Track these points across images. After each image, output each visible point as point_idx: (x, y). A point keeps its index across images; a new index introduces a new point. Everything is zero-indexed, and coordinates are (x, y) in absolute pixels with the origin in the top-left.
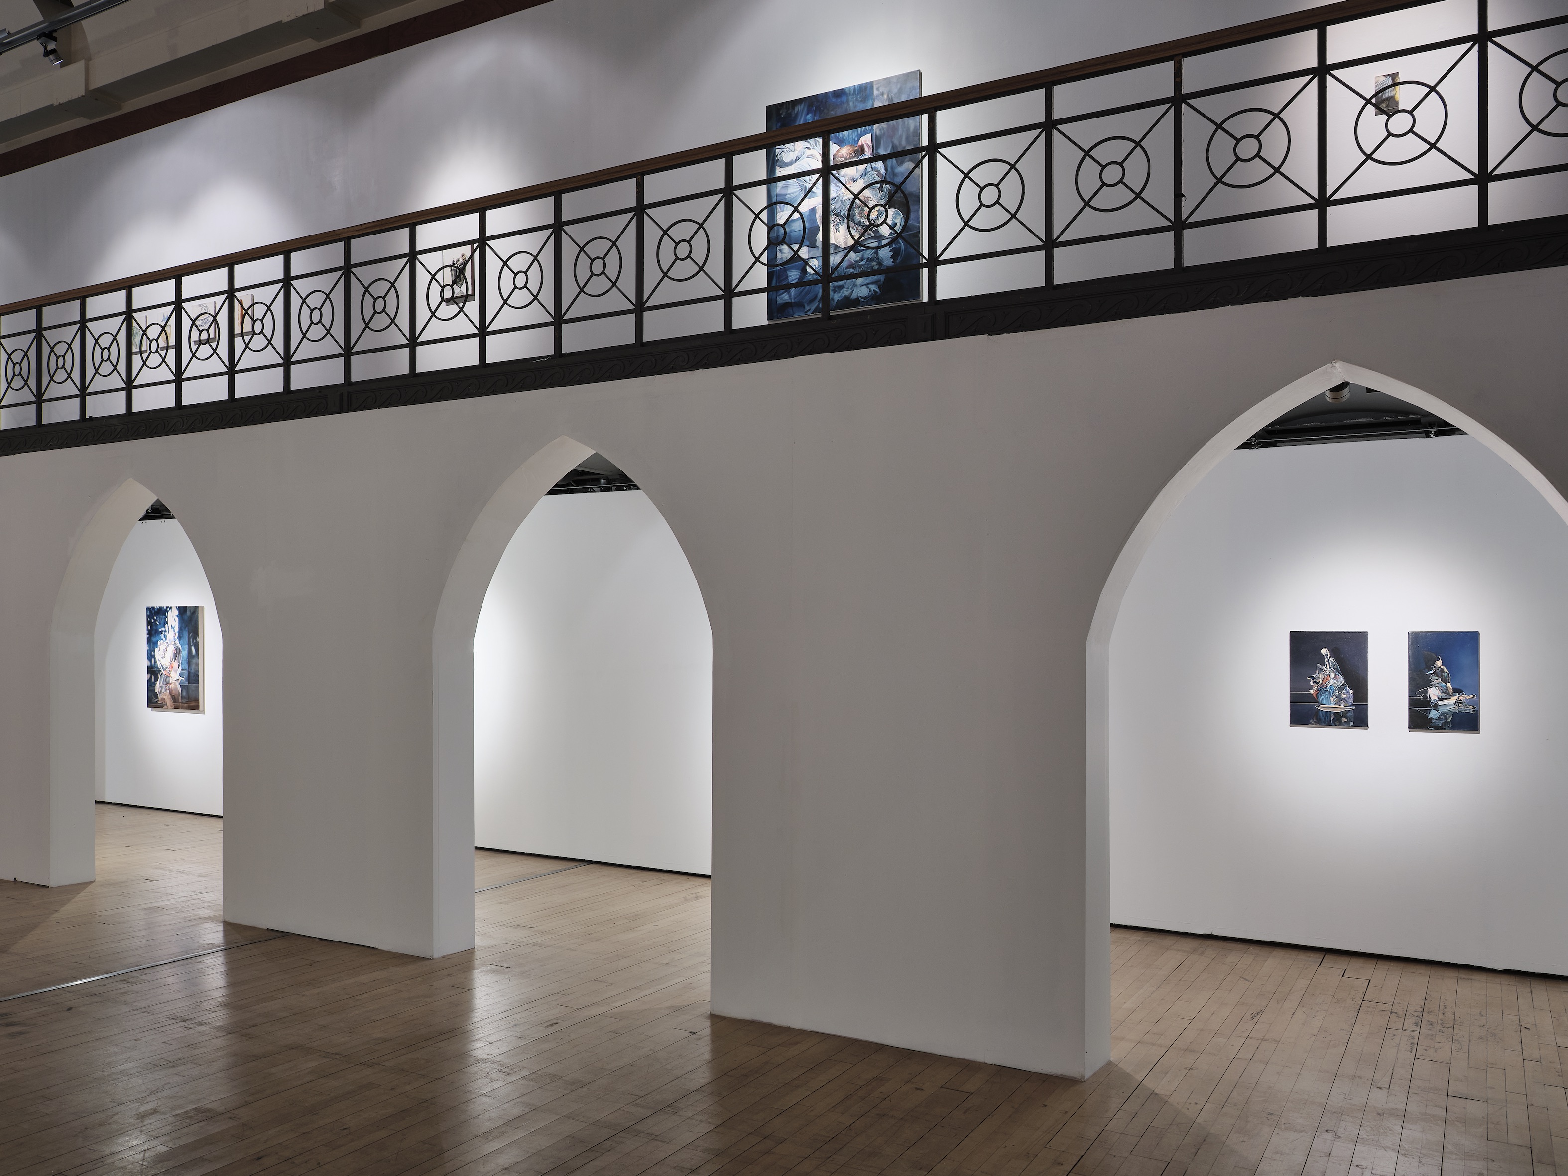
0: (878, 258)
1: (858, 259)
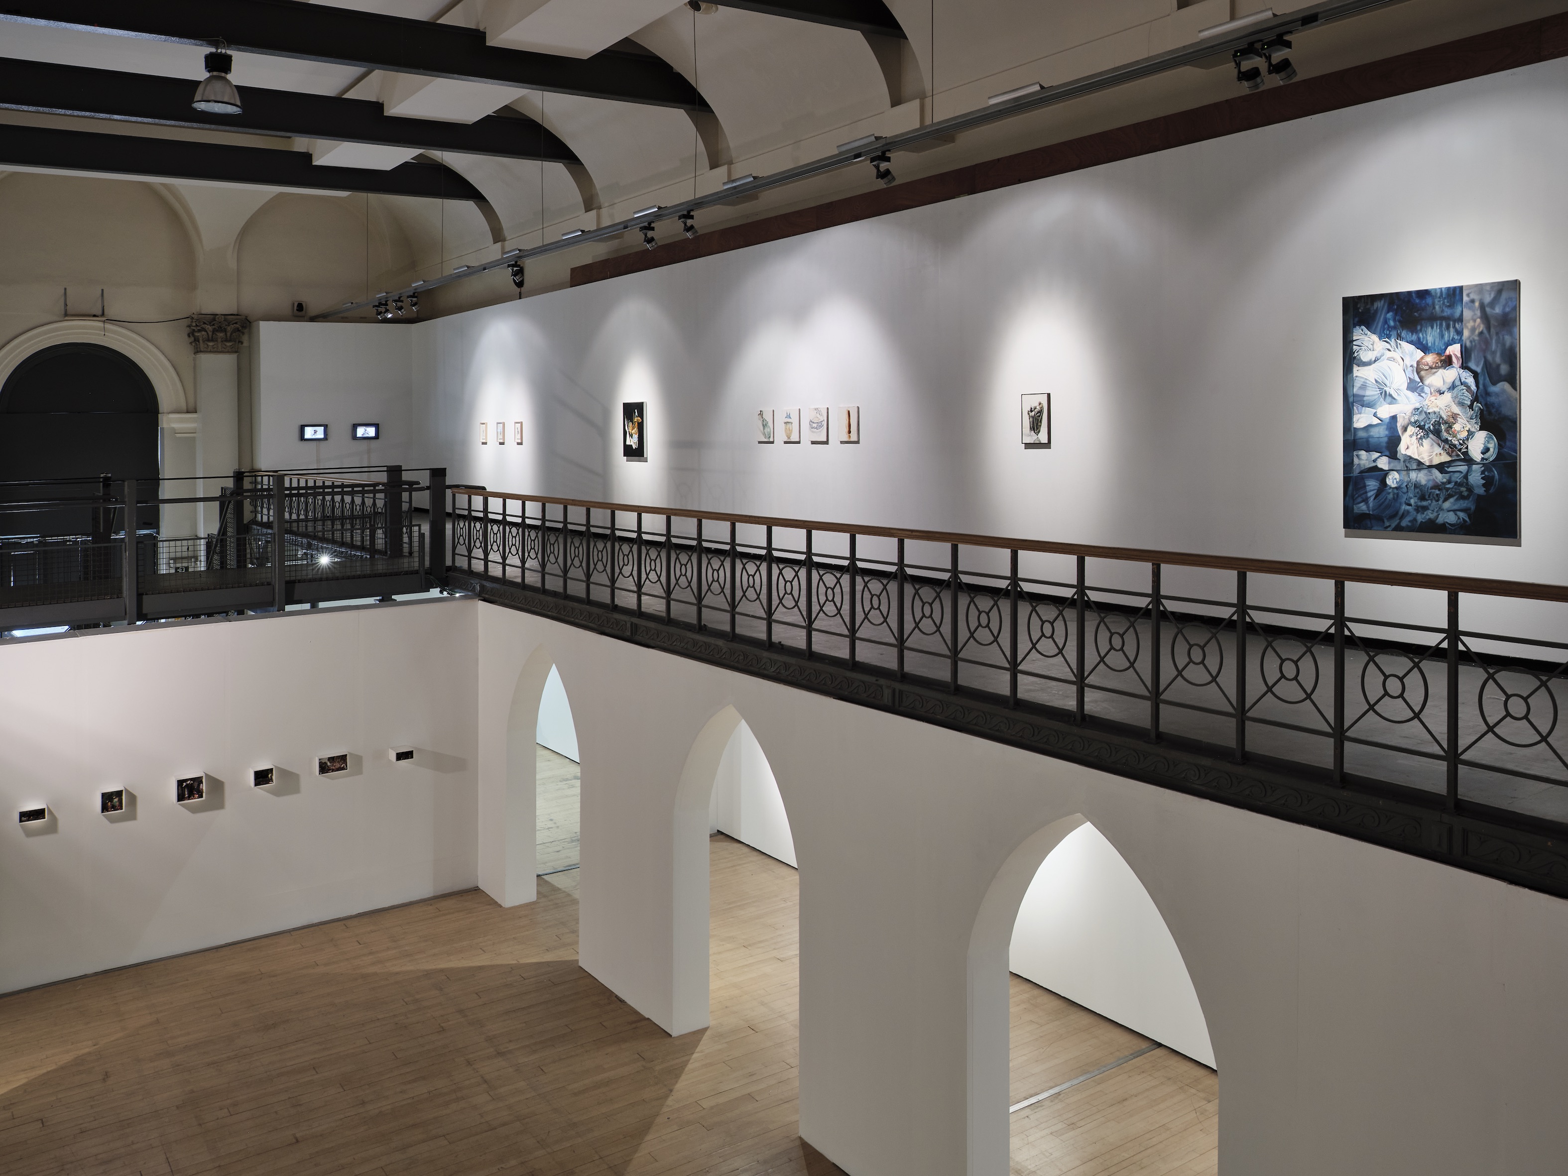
0: (1467, 484)
1: (1445, 480)
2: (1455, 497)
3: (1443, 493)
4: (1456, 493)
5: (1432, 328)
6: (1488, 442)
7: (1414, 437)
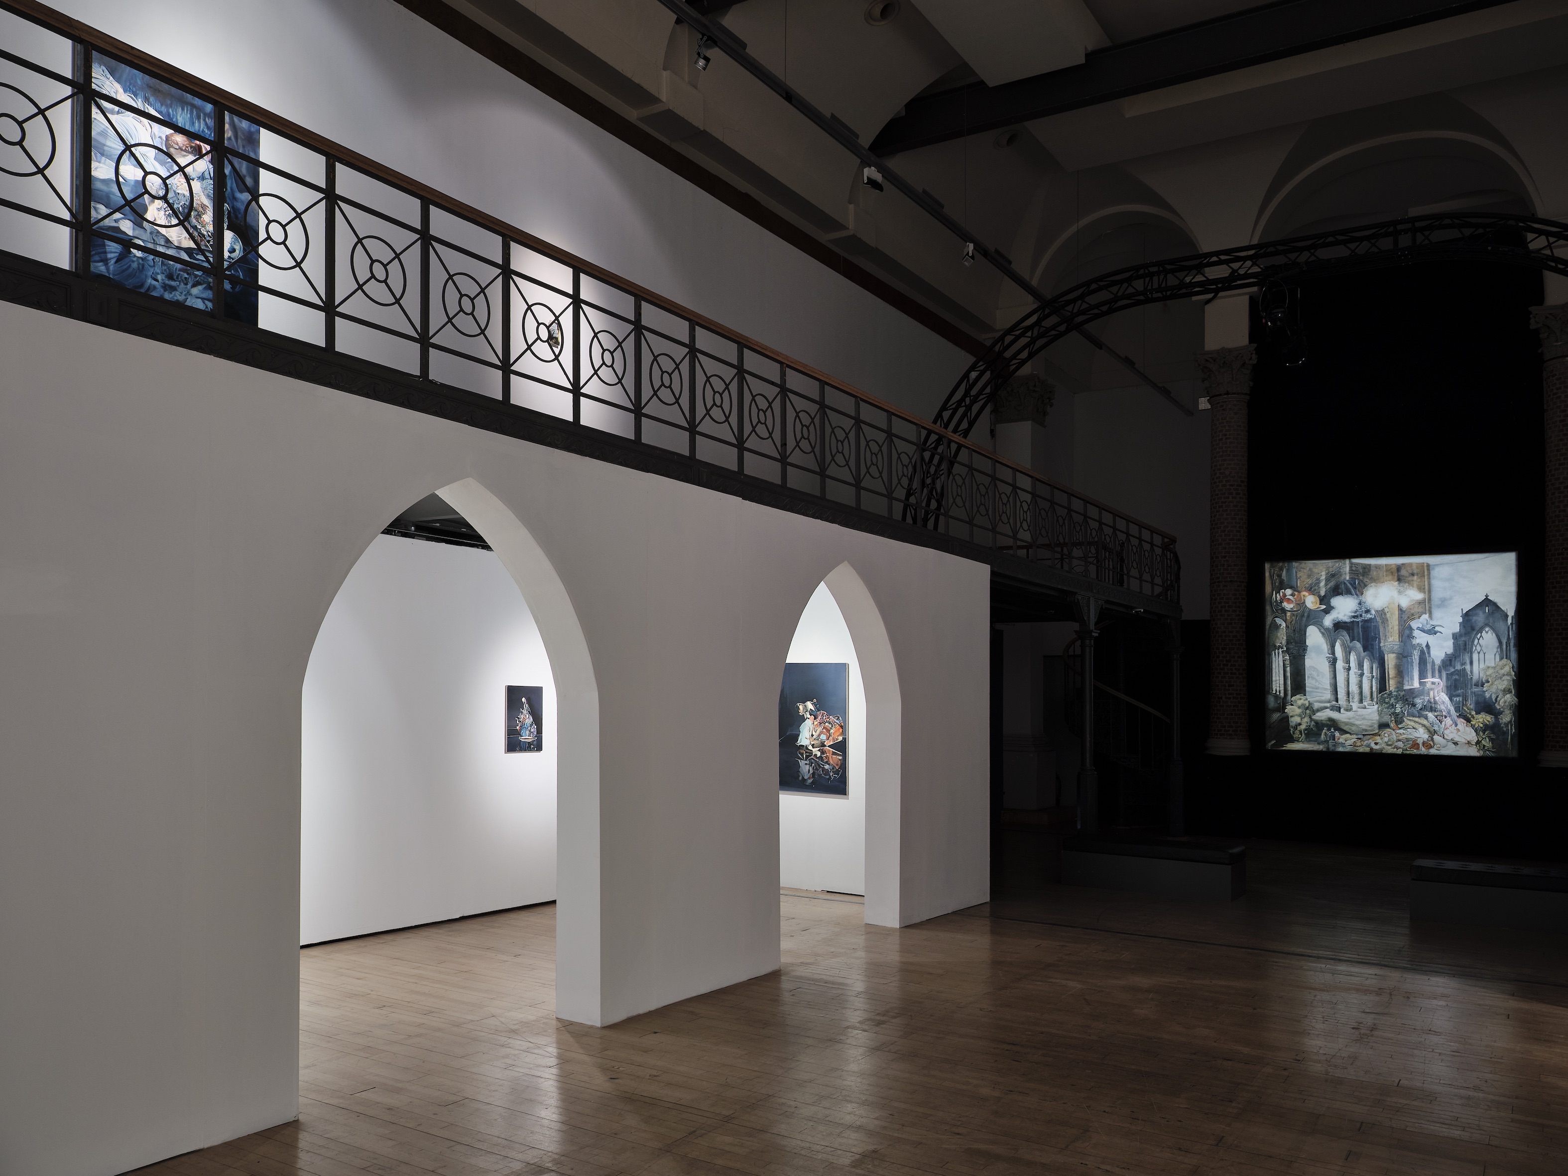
2: (204, 286)
3: (191, 278)
4: (204, 283)
5: (183, 109)
6: (235, 244)
7: (162, 212)
